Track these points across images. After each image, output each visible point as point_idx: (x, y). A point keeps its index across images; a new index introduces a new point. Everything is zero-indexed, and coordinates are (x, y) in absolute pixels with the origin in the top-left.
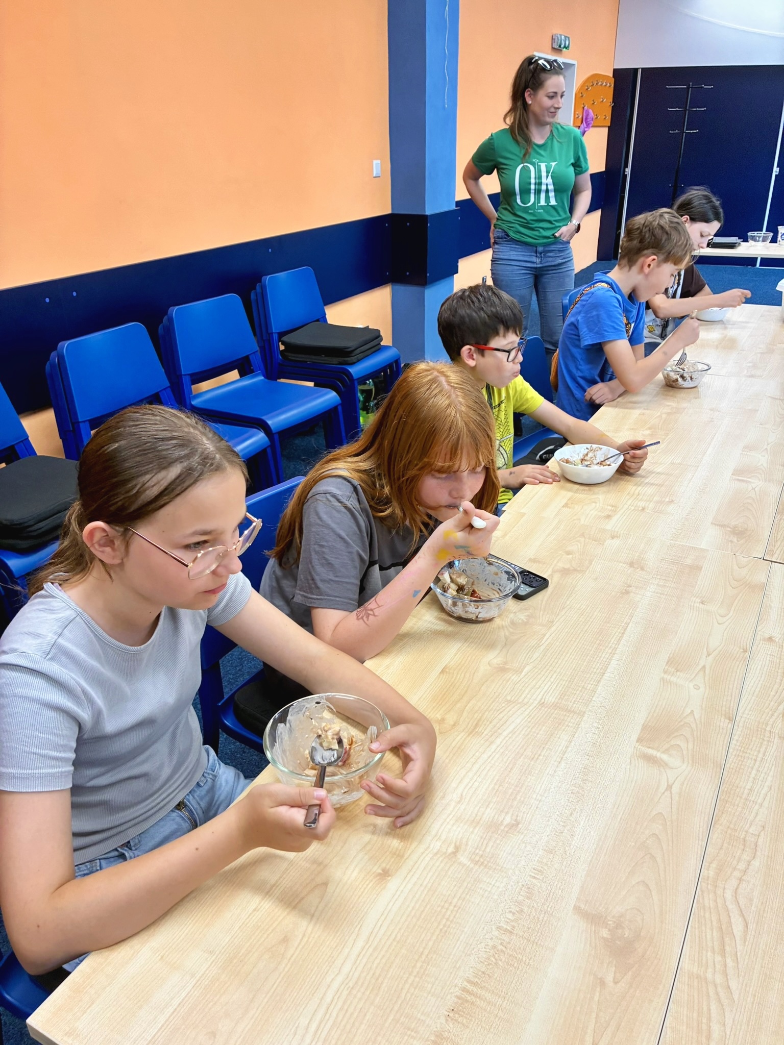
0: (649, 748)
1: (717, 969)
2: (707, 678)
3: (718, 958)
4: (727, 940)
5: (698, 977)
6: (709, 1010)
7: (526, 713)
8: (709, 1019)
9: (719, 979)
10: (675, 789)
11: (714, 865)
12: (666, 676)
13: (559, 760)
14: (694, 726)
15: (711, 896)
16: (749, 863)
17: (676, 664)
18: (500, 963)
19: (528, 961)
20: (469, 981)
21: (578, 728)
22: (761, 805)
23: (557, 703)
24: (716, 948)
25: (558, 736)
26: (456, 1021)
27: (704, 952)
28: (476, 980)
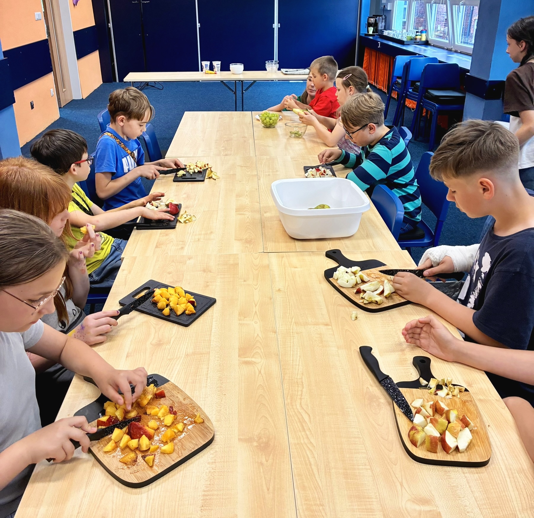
0: (244, 358)
1: (304, 438)
2: (259, 317)
3: (303, 433)
4: (304, 425)
5: (298, 444)
6: (307, 454)
7: (181, 362)
8: (308, 458)
9: (306, 441)
10: (262, 372)
11: (289, 397)
12: (240, 322)
13: (206, 378)
14: (260, 341)
15: (292, 410)
16: (302, 391)
17: (243, 314)
18: (215, 477)
19: (227, 470)
20: (204, 491)
21: (209, 360)
22: (299, 365)
23: (194, 352)
24: (301, 430)
25: (201, 368)
26: (206, 509)
27: (297, 433)
28: (208, 489)
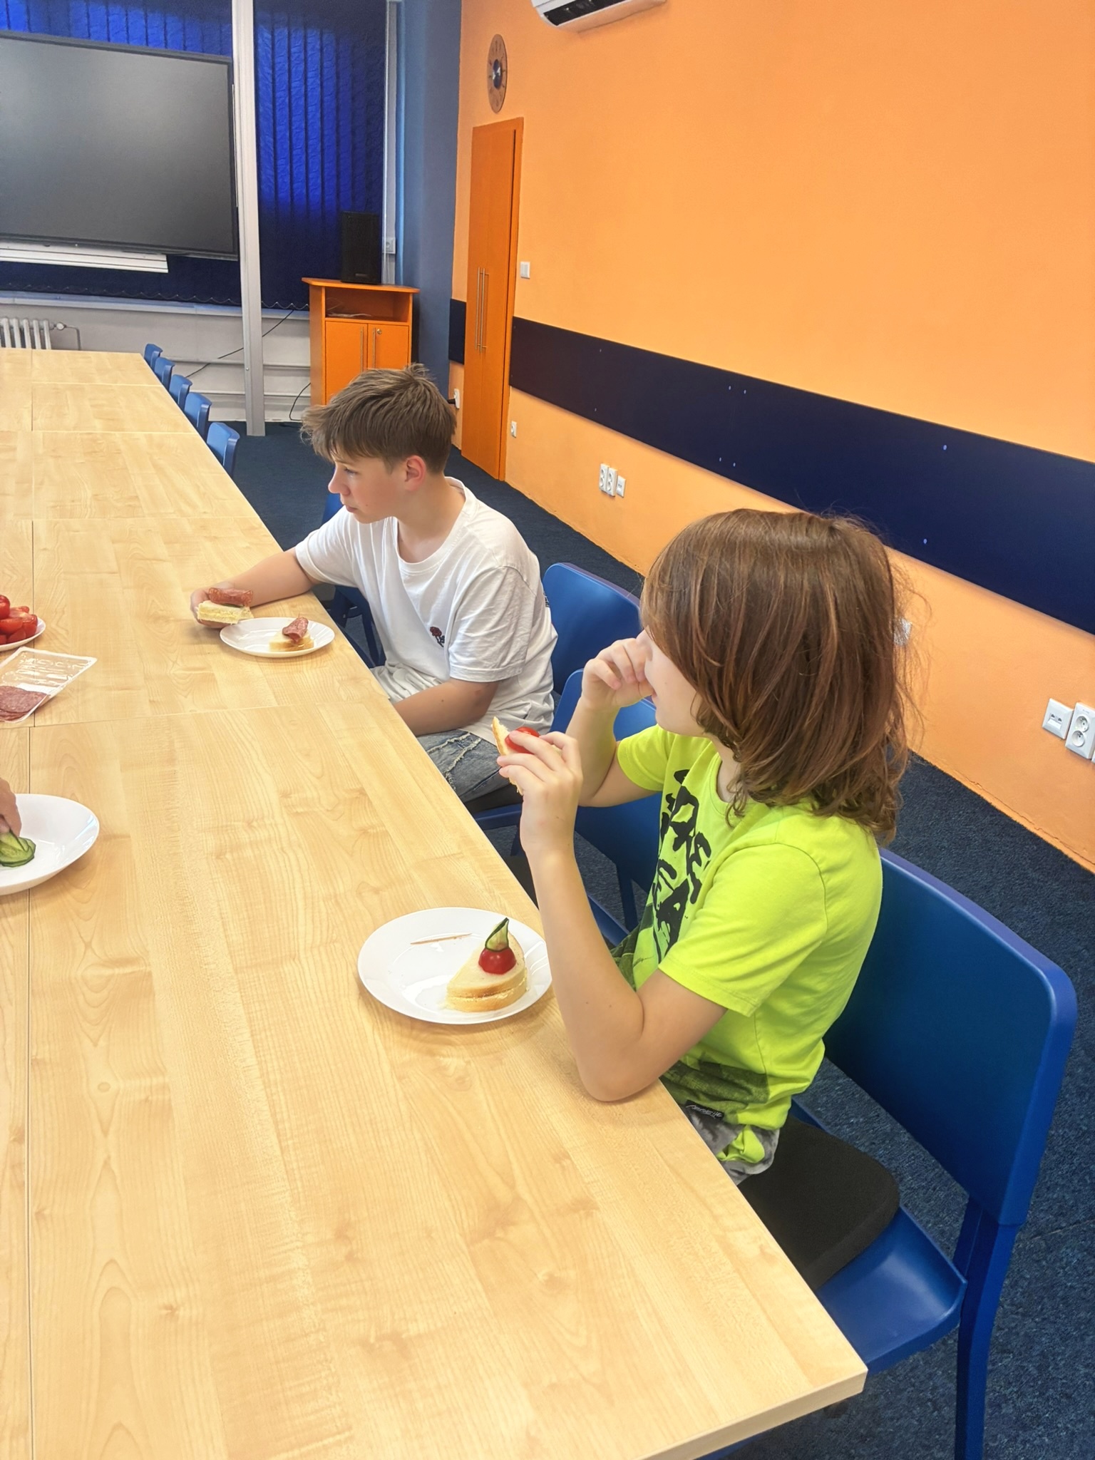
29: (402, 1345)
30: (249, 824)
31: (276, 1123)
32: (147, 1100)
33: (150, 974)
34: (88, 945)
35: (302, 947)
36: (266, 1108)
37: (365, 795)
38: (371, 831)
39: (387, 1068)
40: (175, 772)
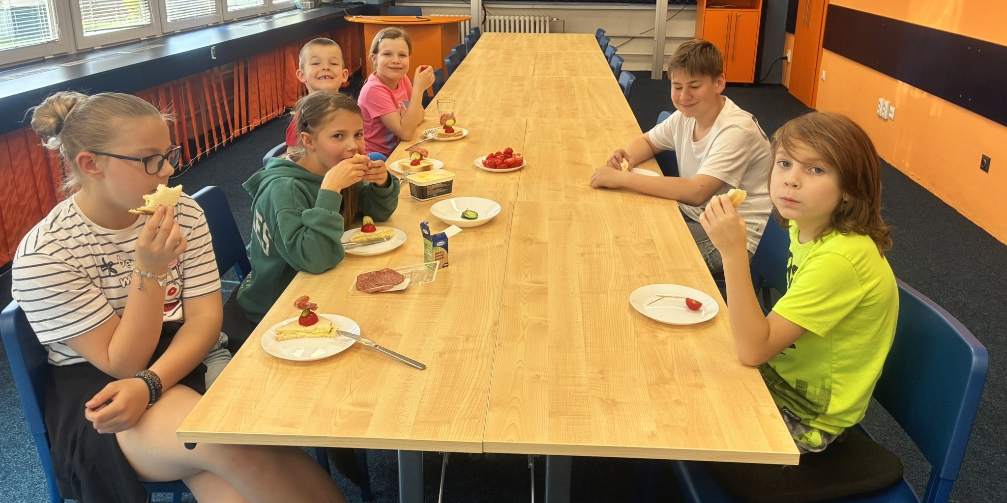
29: (614, 403)
30: (598, 246)
31: (585, 339)
32: (540, 323)
33: (547, 288)
34: (526, 276)
35: (609, 289)
36: (583, 334)
37: (653, 242)
38: (652, 256)
39: (633, 332)
40: (571, 224)
